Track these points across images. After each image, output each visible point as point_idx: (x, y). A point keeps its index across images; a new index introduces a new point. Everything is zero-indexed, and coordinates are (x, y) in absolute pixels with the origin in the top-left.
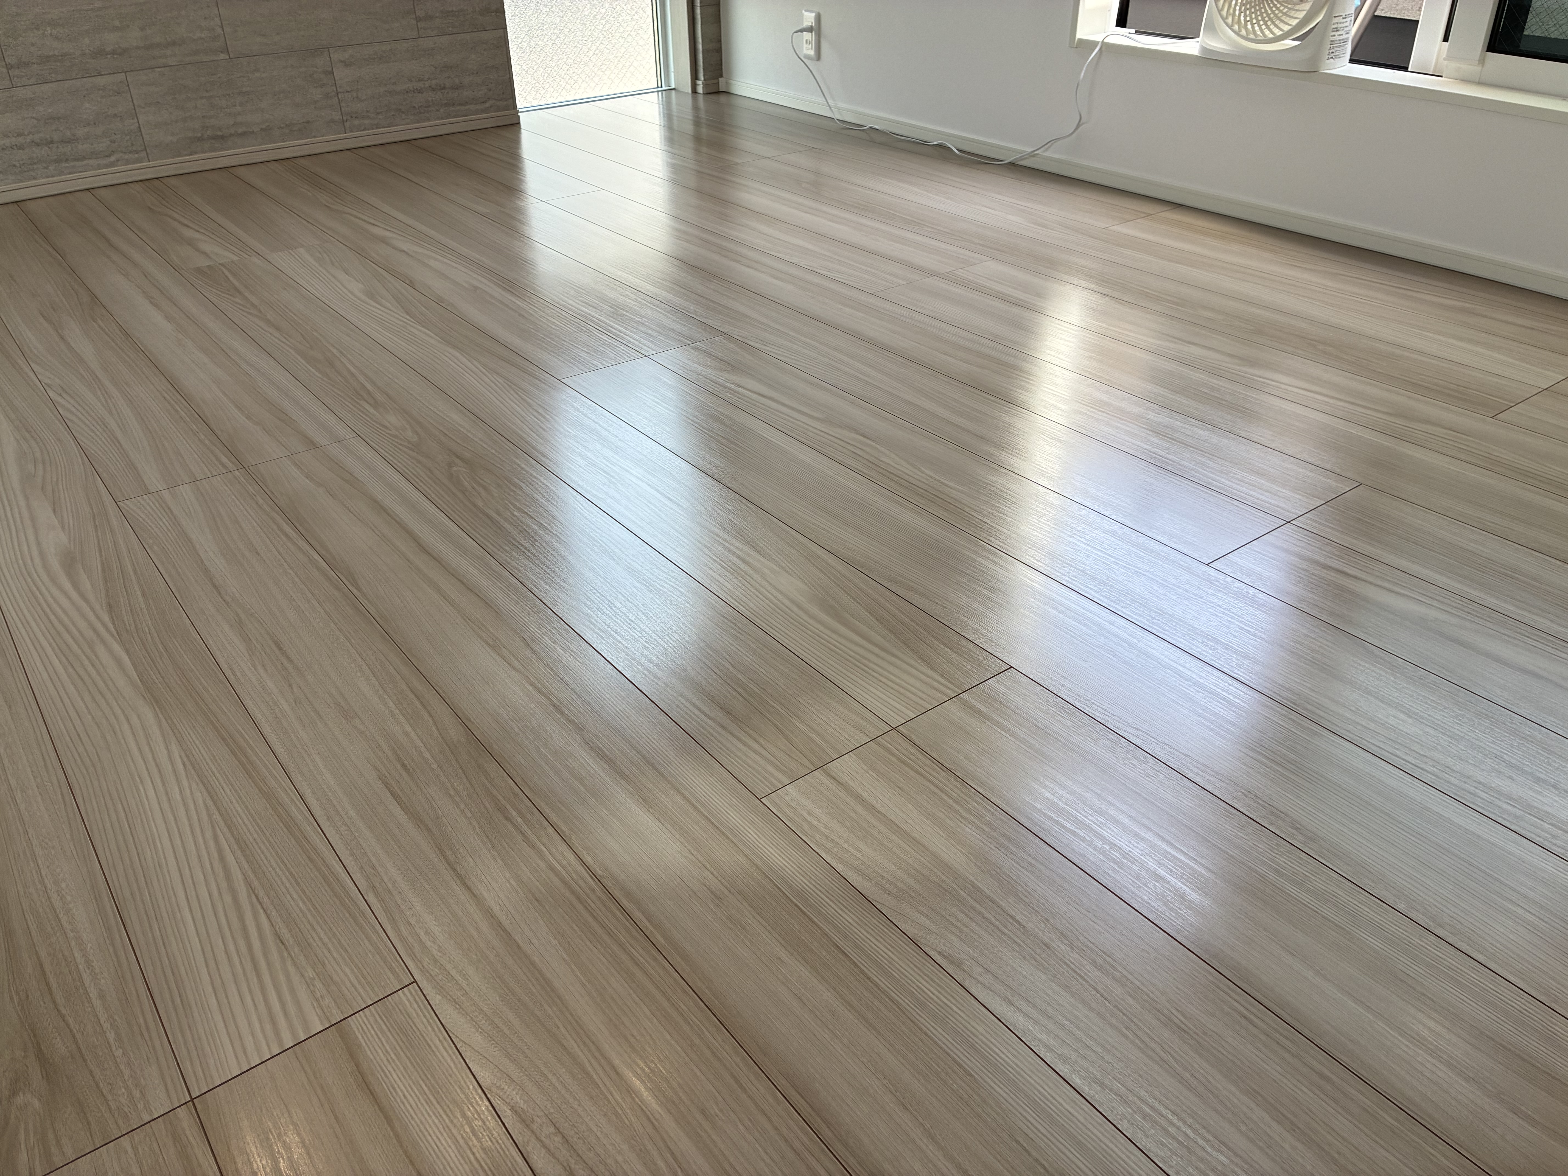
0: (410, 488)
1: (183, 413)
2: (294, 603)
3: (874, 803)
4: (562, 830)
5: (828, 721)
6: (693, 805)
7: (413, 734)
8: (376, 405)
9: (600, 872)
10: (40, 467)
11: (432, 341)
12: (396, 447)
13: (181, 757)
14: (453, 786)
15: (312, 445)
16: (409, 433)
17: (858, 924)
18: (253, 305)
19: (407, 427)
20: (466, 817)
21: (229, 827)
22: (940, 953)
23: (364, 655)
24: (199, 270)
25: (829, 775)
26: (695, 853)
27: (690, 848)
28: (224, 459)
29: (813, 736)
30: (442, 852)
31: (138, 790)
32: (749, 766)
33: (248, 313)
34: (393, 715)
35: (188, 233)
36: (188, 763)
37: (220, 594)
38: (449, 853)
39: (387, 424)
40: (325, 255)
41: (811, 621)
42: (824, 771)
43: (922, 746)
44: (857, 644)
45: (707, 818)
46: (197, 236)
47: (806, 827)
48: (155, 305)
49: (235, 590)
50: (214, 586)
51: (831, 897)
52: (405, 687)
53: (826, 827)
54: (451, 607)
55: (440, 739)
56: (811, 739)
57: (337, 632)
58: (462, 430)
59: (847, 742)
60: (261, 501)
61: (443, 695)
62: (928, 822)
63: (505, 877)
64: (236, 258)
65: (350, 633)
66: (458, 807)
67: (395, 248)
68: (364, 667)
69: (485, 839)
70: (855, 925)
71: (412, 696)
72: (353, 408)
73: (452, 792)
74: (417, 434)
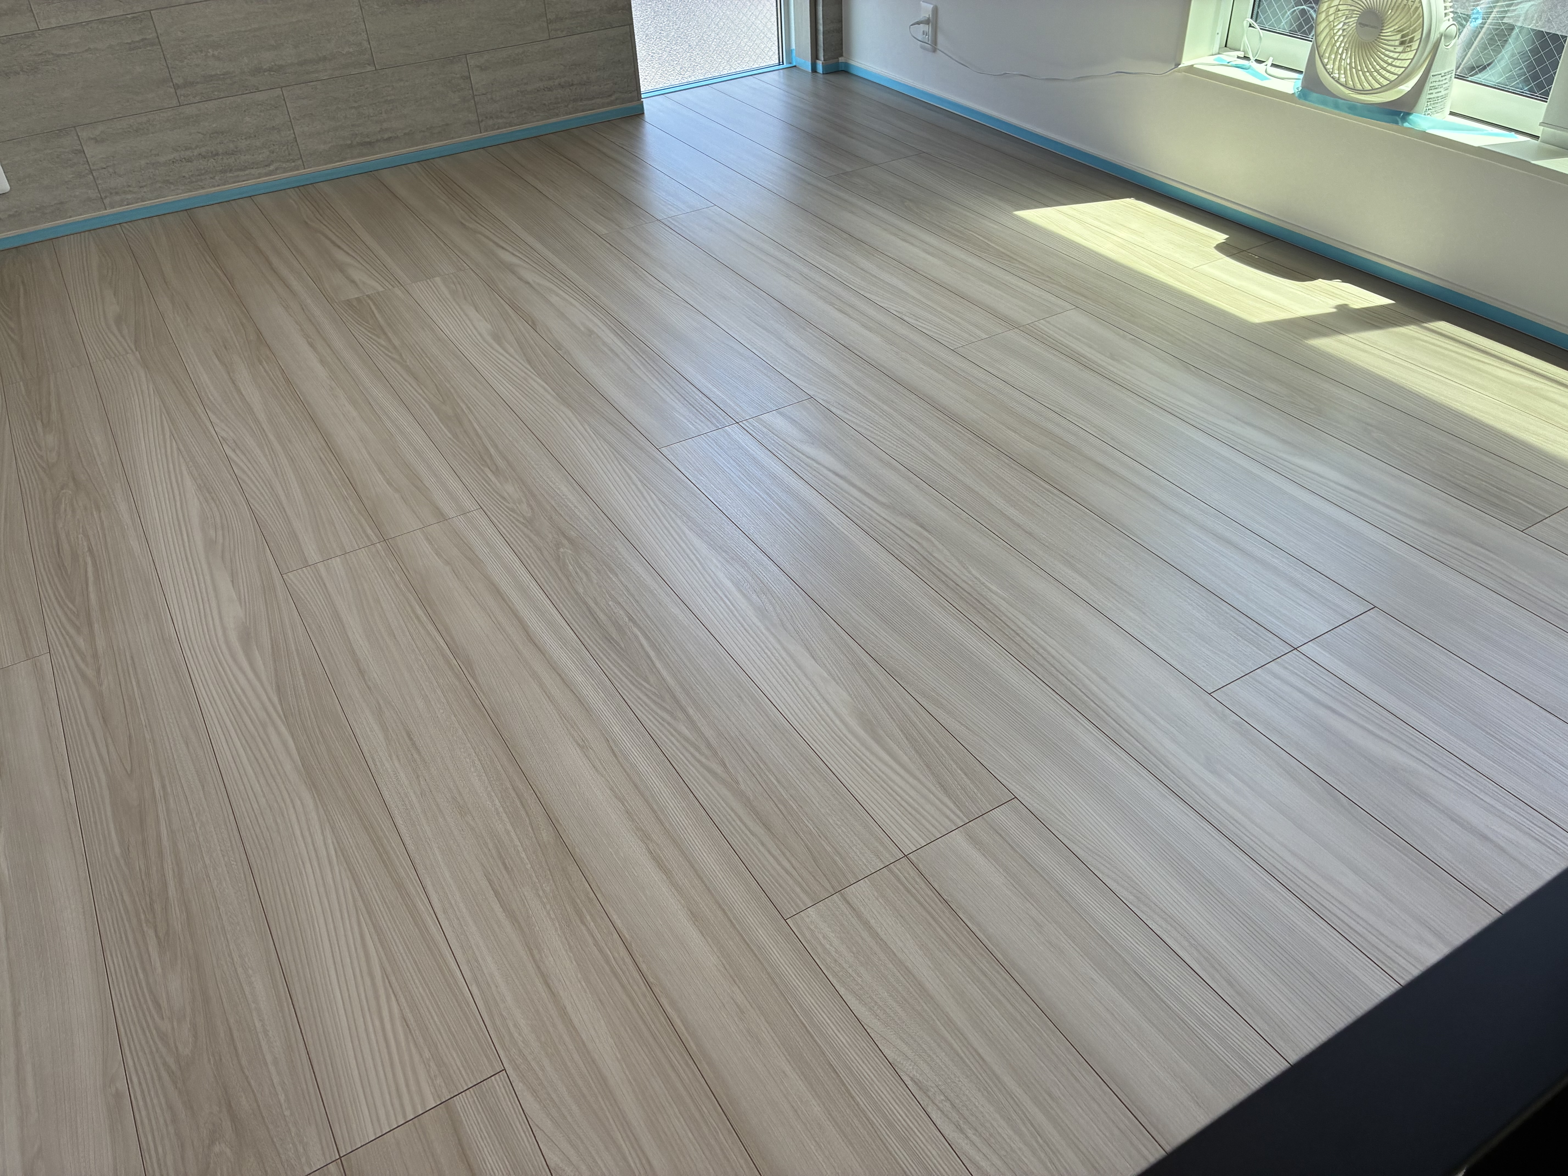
0: (523, 570)
1: (335, 476)
2: (423, 692)
3: (879, 930)
4: (624, 936)
5: (851, 845)
6: (731, 921)
7: (513, 834)
8: (497, 472)
9: (652, 980)
10: (220, 533)
11: (549, 397)
12: (513, 522)
13: (333, 843)
14: (541, 886)
15: (442, 517)
16: (525, 506)
17: (850, 1046)
18: (395, 347)
19: (524, 500)
20: (550, 918)
21: (368, 913)
22: (912, 1079)
23: (477, 750)
24: (349, 303)
25: (845, 899)
26: (728, 967)
27: (724, 962)
28: (369, 531)
29: (837, 859)
30: (530, 950)
31: (301, 873)
32: (780, 886)
33: (390, 357)
34: (498, 814)
35: (340, 256)
36: (338, 849)
37: (364, 680)
38: (535, 952)
39: (506, 495)
40: (458, 286)
41: (850, 736)
42: (842, 896)
43: (927, 876)
44: (886, 764)
45: (741, 934)
46: (348, 260)
47: (820, 950)
48: (311, 345)
49: (376, 676)
50: (359, 669)
51: (831, 1018)
52: (509, 786)
53: (836, 951)
54: (550, 703)
55: (534, 839)
56: (835, 862)
57: (457, 725)
58: (570, 504)
59: (864, 867)
60: (398, 578)
61: (539, 795)
62: (920, 952)
63: (577, 977)
64: (381, 289)
65: (466, 726)
66: (545, 908)
67: (520, 278)
68: (477, 762)
69: (564, 939)
70: (847, 1046)
71: (513, 794)
72: (478, 475)
73: (541, 893)
74: (532, 509)
